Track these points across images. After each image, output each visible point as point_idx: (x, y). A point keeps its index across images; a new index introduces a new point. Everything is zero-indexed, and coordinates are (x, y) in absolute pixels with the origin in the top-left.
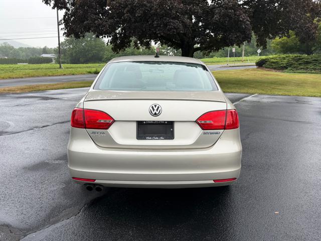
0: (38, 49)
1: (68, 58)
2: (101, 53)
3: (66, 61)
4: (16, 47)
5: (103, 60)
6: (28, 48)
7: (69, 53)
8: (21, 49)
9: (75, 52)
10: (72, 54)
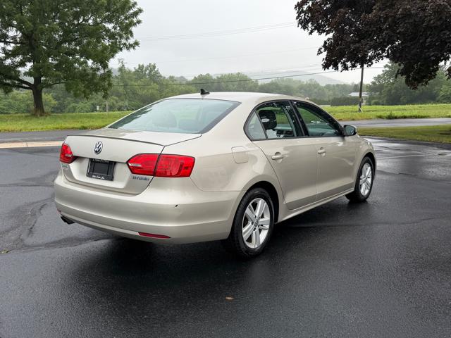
0: (349, 86)
1: (384, 97)
2: (436, 88)
3: (380, 101)
4: (323, 84)
5: (437, 99)
6: (338, 85)
7: (387, 89)
8: (328, 87)
9: (396, 88)
10: (390, 91)
